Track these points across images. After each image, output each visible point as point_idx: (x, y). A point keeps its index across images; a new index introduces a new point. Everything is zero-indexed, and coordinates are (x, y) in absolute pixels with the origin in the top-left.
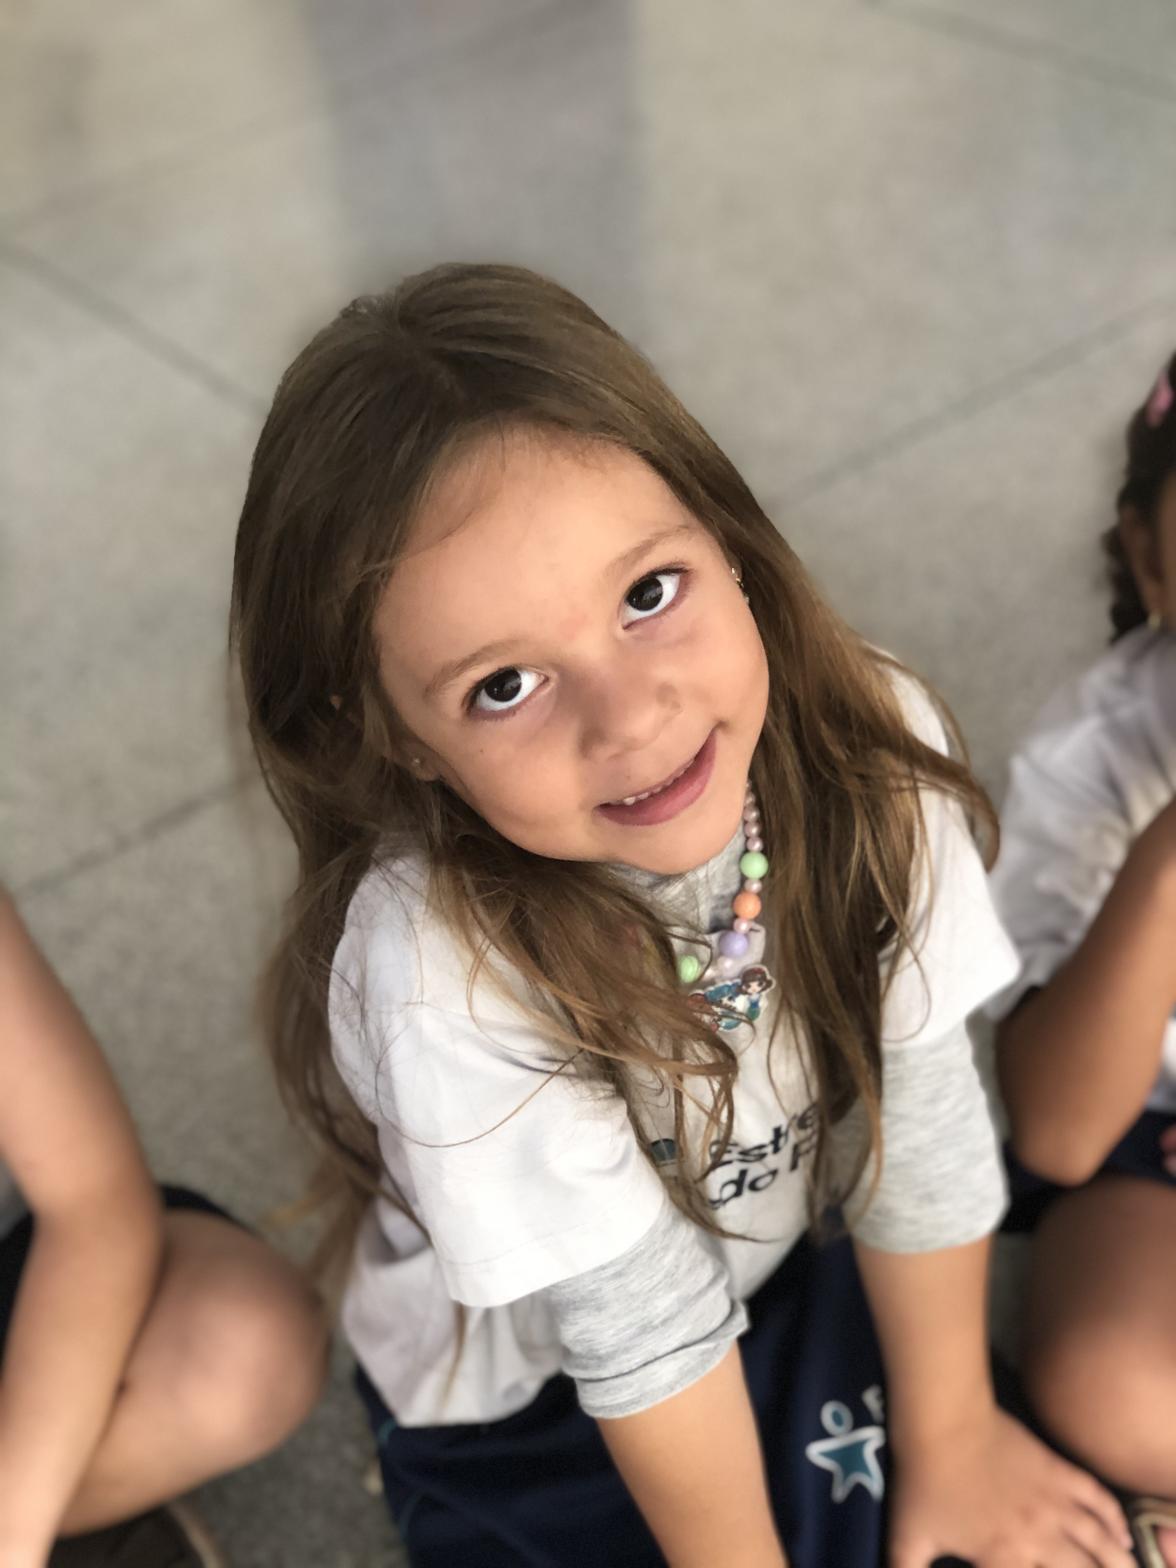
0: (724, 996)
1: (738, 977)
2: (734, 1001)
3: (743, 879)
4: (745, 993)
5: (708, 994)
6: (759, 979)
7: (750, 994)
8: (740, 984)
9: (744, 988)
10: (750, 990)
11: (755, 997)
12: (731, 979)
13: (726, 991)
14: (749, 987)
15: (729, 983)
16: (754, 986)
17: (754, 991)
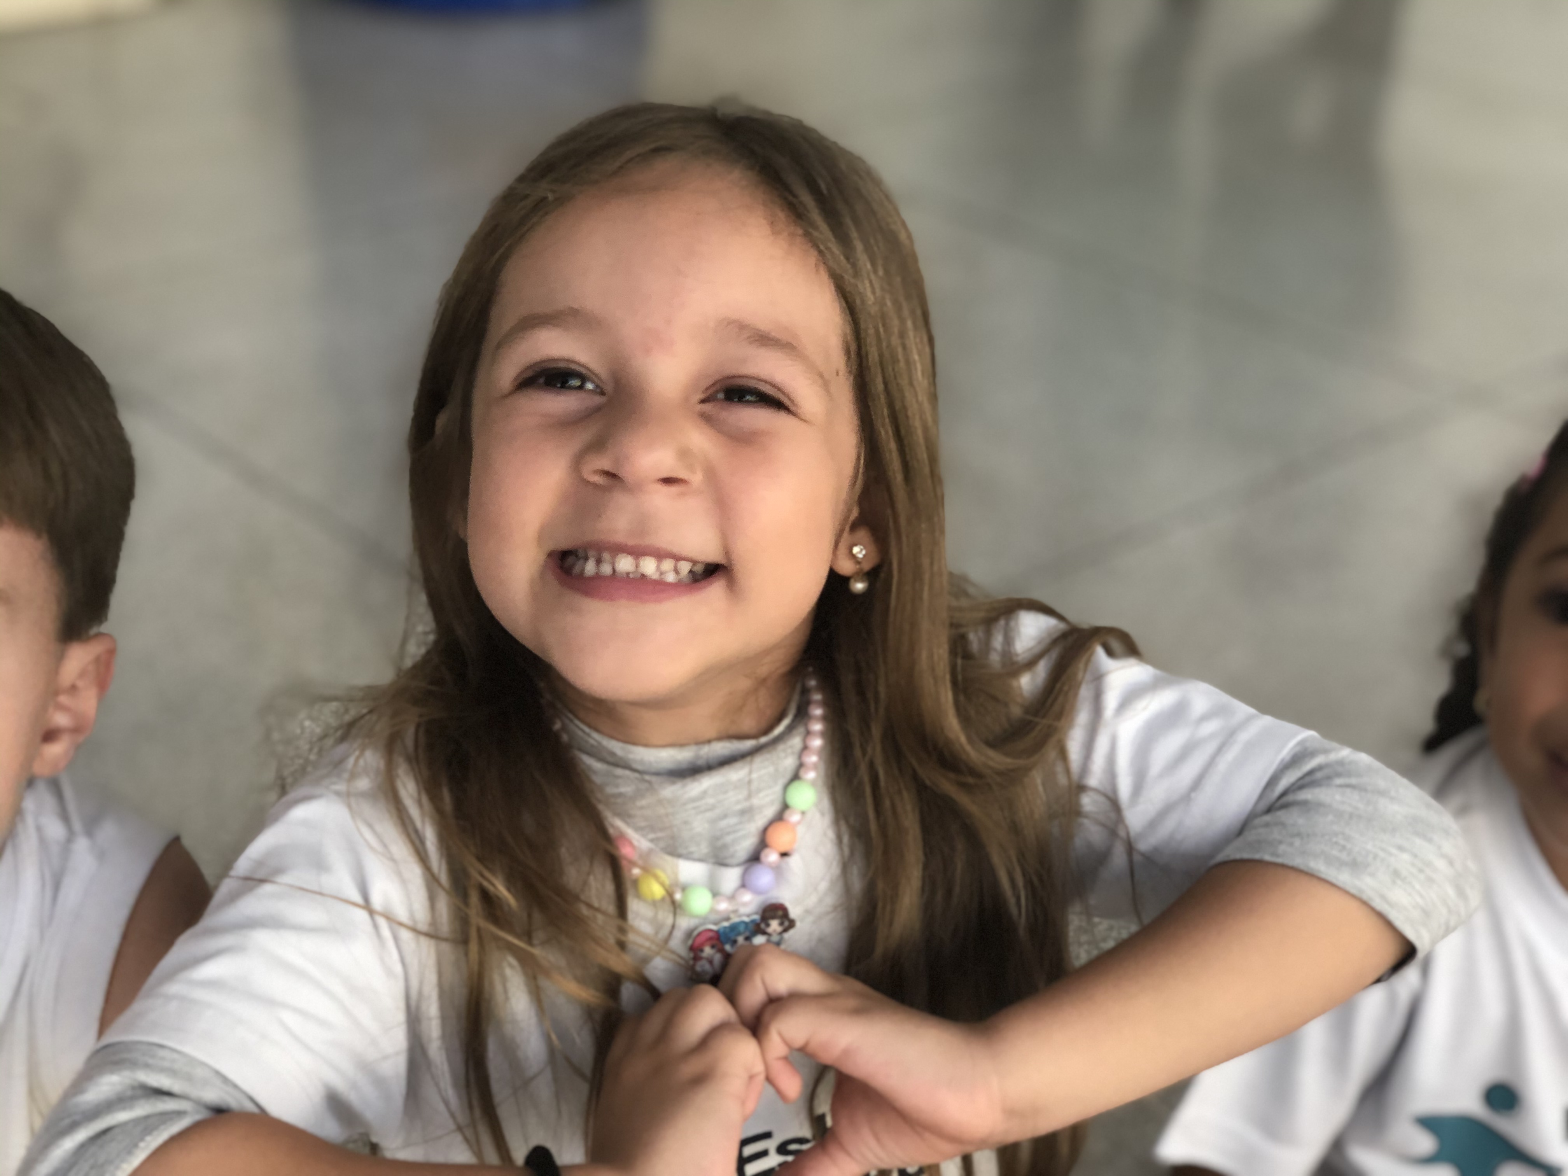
5: (723, 930)
6: (781, 917)
9: (763, 926)
10: (770, 930)
13: (743, 928)
16: (774, 926)
17: (775, 931)
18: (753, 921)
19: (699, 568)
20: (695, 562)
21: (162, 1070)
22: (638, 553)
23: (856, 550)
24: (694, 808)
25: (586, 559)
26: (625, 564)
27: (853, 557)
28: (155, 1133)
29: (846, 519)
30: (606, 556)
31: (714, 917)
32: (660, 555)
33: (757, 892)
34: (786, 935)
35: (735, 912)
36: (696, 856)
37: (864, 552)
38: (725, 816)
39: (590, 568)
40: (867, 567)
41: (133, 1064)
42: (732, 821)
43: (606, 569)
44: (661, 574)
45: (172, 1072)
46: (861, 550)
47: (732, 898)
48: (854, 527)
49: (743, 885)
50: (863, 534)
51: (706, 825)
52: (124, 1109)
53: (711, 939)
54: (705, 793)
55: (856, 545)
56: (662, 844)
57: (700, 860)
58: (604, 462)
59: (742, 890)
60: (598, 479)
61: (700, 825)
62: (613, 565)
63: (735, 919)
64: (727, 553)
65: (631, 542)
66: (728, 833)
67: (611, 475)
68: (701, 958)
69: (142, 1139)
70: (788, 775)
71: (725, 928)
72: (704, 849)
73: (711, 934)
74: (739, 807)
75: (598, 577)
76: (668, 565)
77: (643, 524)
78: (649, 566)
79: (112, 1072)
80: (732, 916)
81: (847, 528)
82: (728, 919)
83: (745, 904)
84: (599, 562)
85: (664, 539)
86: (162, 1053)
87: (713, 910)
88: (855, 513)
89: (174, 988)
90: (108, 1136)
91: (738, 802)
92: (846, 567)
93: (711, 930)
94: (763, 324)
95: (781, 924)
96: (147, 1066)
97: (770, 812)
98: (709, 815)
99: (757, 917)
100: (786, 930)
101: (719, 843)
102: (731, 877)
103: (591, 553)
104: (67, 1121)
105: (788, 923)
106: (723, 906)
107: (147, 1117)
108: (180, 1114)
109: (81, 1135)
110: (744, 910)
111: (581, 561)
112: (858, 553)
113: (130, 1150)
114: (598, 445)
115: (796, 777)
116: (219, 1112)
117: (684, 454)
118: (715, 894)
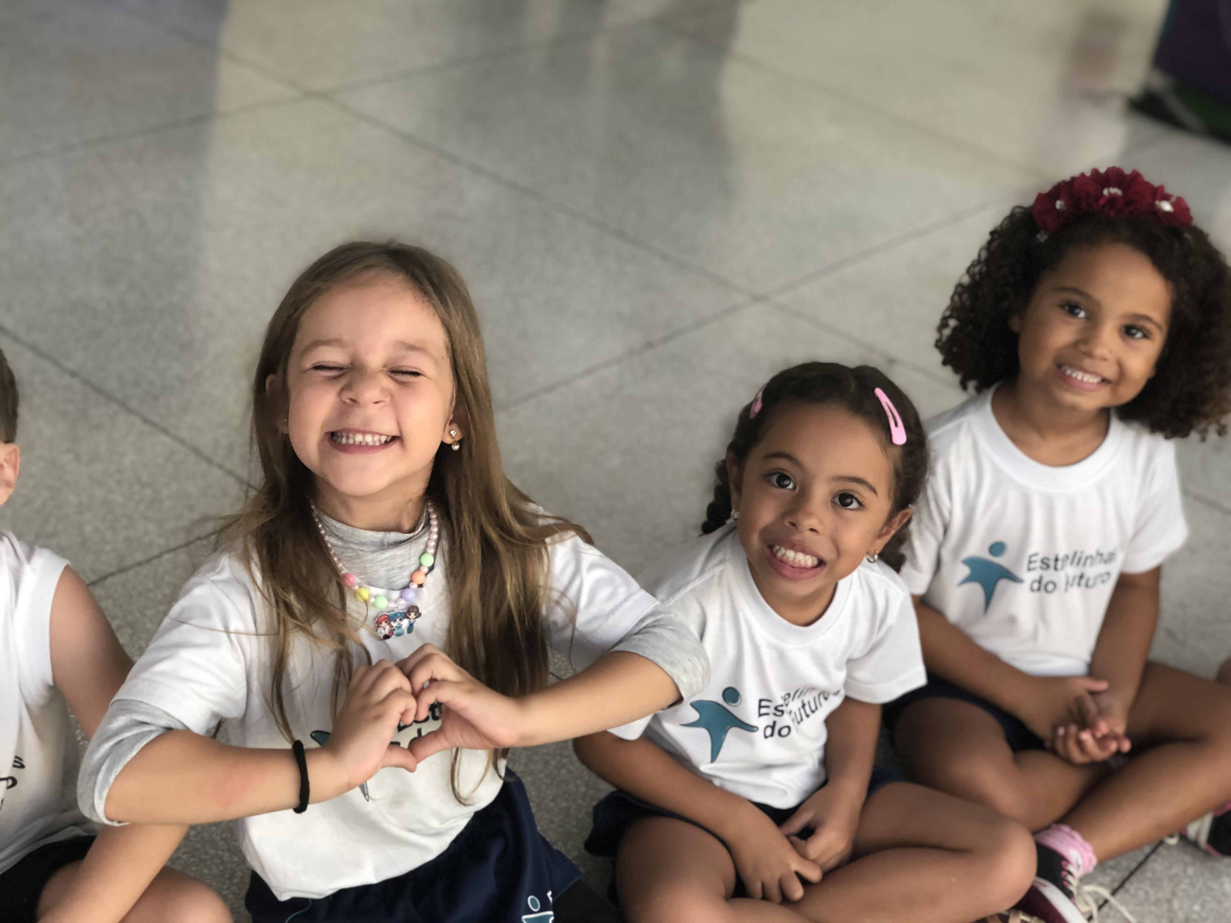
0: (397, 617)
1: (405, 609)
2: (402, 621)
3: (421, 565)
4: (408, 618)
5: (391, 615)
6: (416, 612)
7: (410, 619)
8: (406, 612)
9: (408, 615)
10: (410, 617)
11: (412, 621)
12: (402, 610)
13: (399, 615)
14: (410, 615)
15: (401, 612)
16: (413, 615)
17: (412, 617)
18: (403, 612)
19: (389, 439)
20: (388, 436)
21: (143, 713)
22: (364, 433)
23: (452, 432)
24: (380, 565)
25: (342, 437)
26: (359, 438)
27: (451, 435)
28: (141, 742)
29: (448, 419)
30: (351, 435)
31: (388, 610)
32: (373, 433)
33: (406, 600)
34: (417, 620)
35: (397, 608)
36: (380, 586)
37: (455, 433)
38: (393, 569)
39: (344, 441)
40: (457, 439)
41: (131, 711)
42: (396, 571)
43: (351, 441)
44: (374, 442)
45: (147, 714)
46: (454, 432)
47: (396, 602)
48: (451, 423)
49: (401, 597)
50: (454, 426)
51: (385, 573)
52: (128, 731)
53: (385, 619)
54: (386, 559)
55: (452, 430)
56: (365, 581)
57: (382, 588)
58: (351, 395)
59: (400, 599)
60: (348, 401)
61: (382, 572)
62: (354, 439)
63: (396, 611)
64: (401, 431)
65: (361, 429)
66: (395, 577)
67: (353, 400)
68: (381, 627)
69: (136, 744)
70: (421, 552)
71: (392, 614)
72: (383, 583)
73: (386, 617)
74: (399, 565)
75: (347, 444)
76: (377, 438)
77: (367, 422)
78: (369, 439)
79: (123, 715)
80: (395, 610)
81: (448, 425)
82: (393, 611)
83: (401, 605)
84: (348, 438)
85: (375, 427)
86: (143, 705)
87: (387, 607)
88: (451, 417)
89: (146, 675)
90: (123, 742)
91: (399, 563)
92: (448, 441)
93: (386, 615)
94: (411, 341)
95: (415, 615)
96: (136, 712)
97: (413, 568)
98: (385, 568)
99: (406, 611)
100: (417, 618)
101: (390, 581)
102: (396, 594)
103: (344, 434)
104: (105, 737)
105: (418, 615)
106: (392, 605)
107: (137, 734)
108: (151, 732)
109: (112, 743)
110: (400, 607)
111: (340, 438)
112: (453, 434)
113: (132, 747)
114: (347, 387)
115: (424, 552)
116: (169, 729)
117: (383, 390)
118: (389, 600)
